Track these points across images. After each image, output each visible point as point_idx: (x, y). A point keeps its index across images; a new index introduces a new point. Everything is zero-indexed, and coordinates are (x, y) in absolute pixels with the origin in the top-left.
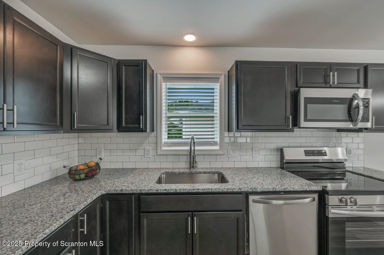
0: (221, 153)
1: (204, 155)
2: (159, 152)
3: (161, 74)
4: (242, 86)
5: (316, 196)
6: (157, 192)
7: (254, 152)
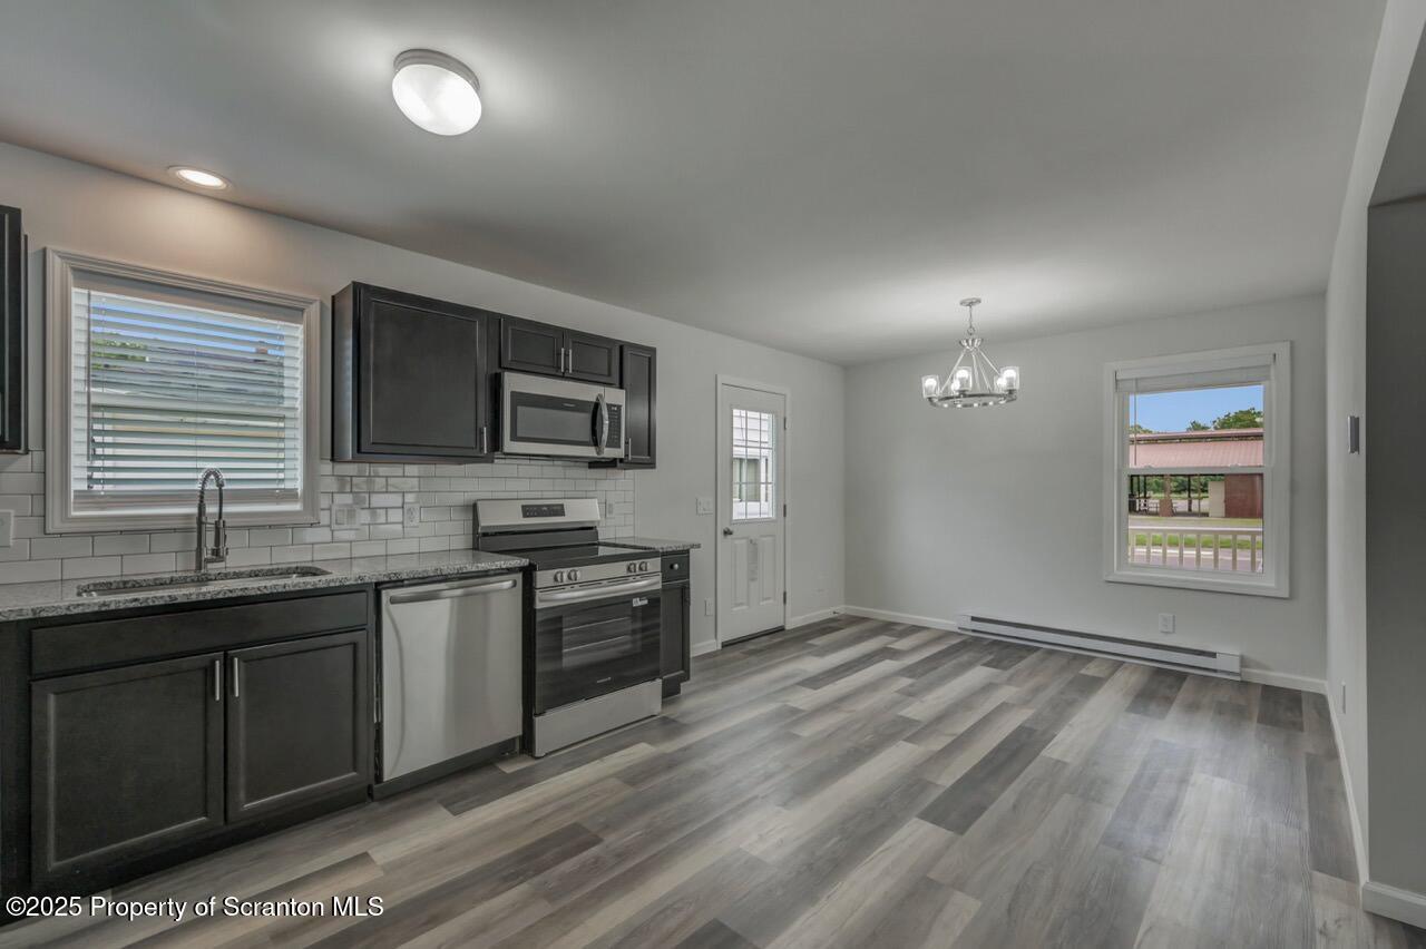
0: (308, 519)
1: (249, 528)
2: (57, 526)
3: (66, 257)
4: (372, 346)
5: (519, 577)
6: (103, 609)
7: (407, 516)
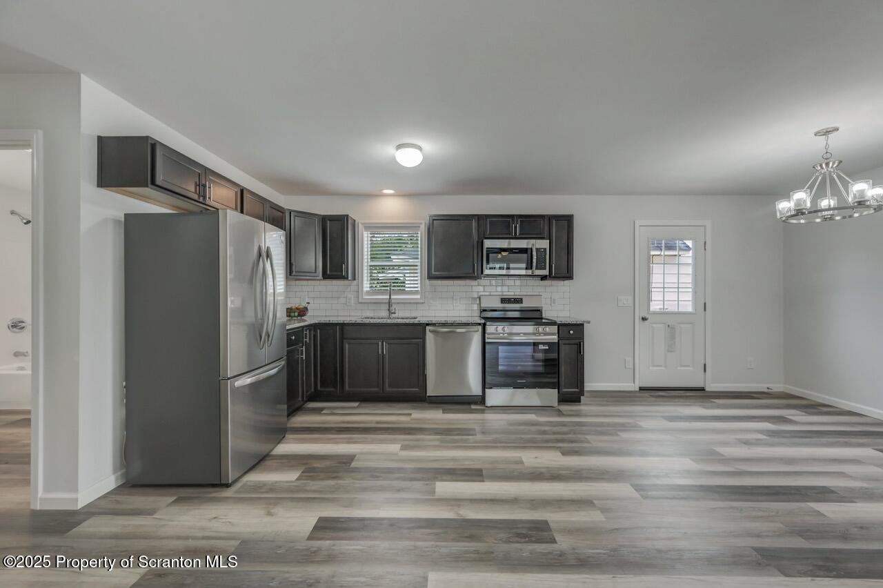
0: (422, 301)
1: (404, 303)
2: (360, 301)
3: (362, 224)
4: (434, 236)
5: (480, 327)
7: (454, 301)
